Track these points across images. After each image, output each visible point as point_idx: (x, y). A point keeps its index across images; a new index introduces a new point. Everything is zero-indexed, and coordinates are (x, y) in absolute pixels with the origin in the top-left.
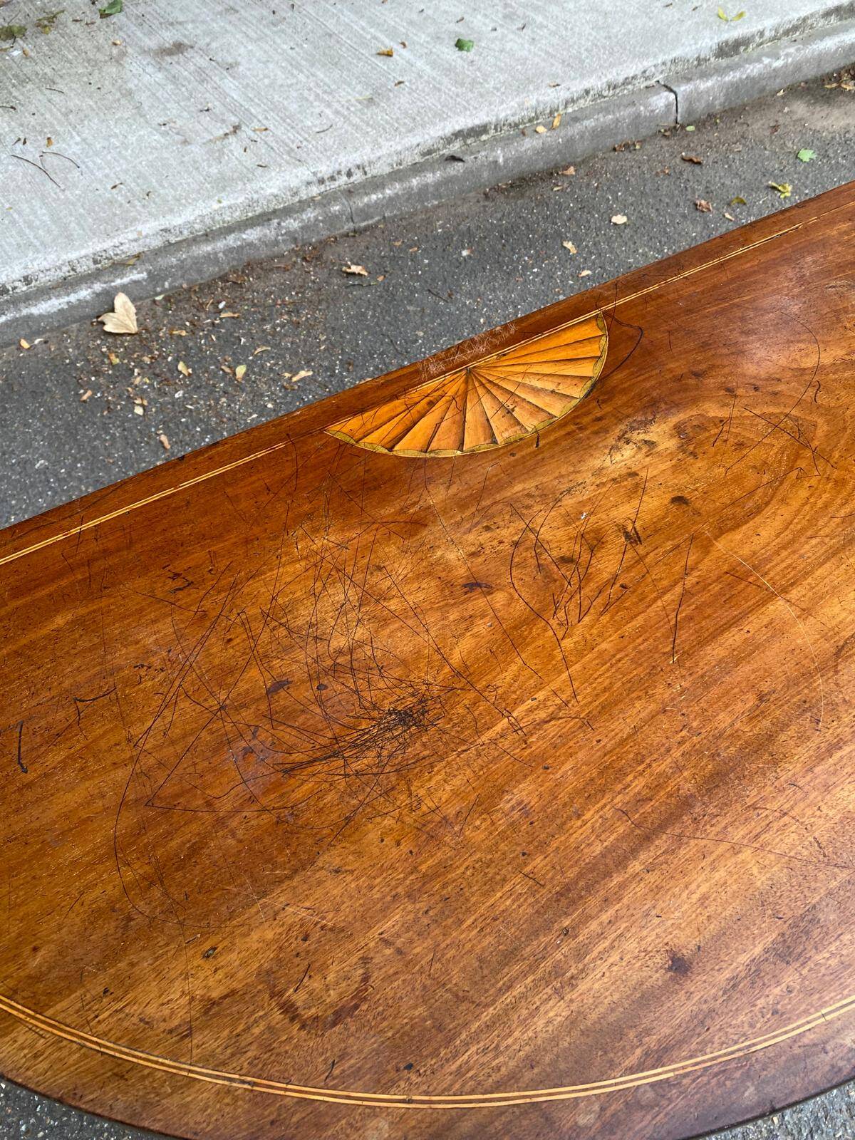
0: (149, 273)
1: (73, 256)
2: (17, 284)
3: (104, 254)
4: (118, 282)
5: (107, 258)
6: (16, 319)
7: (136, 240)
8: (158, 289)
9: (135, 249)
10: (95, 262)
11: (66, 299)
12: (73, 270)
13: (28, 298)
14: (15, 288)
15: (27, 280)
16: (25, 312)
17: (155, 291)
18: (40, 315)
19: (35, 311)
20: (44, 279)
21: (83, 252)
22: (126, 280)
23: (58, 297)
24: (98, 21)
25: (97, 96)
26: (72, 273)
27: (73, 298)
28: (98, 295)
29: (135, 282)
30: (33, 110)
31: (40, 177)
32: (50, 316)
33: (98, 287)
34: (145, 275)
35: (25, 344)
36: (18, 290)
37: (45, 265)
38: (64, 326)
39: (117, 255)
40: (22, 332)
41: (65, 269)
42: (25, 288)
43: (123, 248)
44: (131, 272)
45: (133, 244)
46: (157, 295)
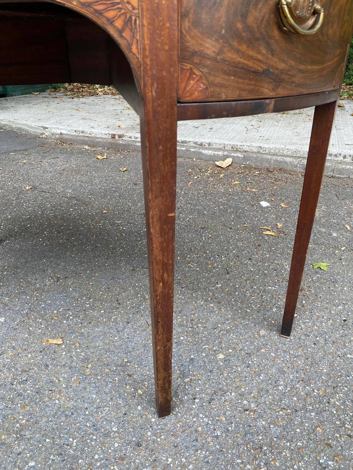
0: (244, 156)
1: (227, 143)
2: (206, 144)
3: (236, 146)
4: (233, 154)
5: (236, 148)
6: (197, 152)
7: (249, 146)
8: (244, 163)
9: (247, 149)
10: (232, 148)
11: (214, 152)
13: (205, 149)
14: (205, 145)
15: (209, 144)
16: (201, 151)
17: (242, 163)
18: (204, 154)
19: (203, 152)
20: (214, 146)
21: (230, 143)
22: (235, 155)
26: (223, 148)
27: (216, 153)
28: (224, 156)
29: (238, 157)
31: (245, 131)
32: (206, 155)
33: (226, 153)
34: (242, 156)
35: (194, 160)
36: (205, 146)
37: (217, 142)
38: (208, 160)
39: (240, 149)
40: (196, 156)
41: (222, 146)
43: (244, 147)
44: (239, 153)
45: (247, 147)
46: (243, 165)
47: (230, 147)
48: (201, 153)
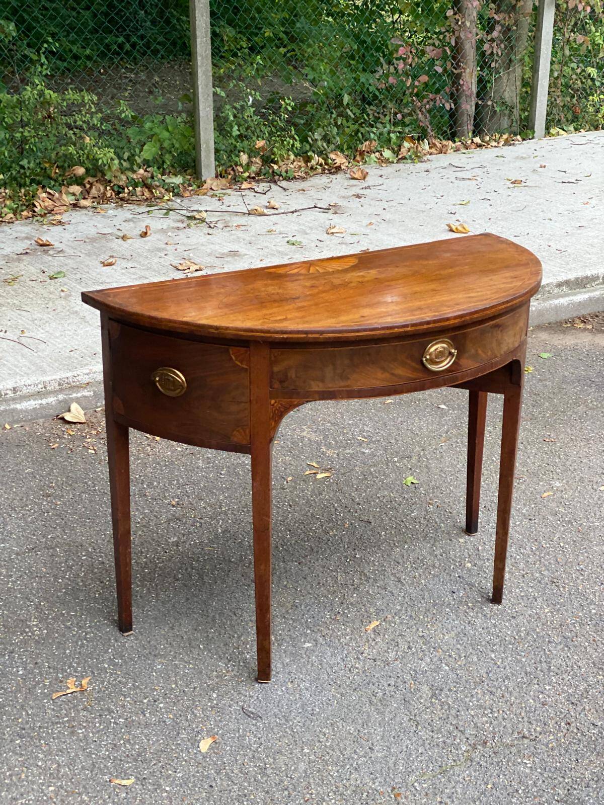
0: (95, 392)
1: (47, 379)
2: (8, 392)
3: (66, 380)
4: (74, 395)
5: (67, 383)
6: (6, 411)
7: (87, 374)
8: (99, 404)
9: (86, 379)
10: (60, 384)
11: (40, 402)
12: (45, 387)
13: (14, 399)
14: (6, 394)
15: (15, 390)
16: (12, 406)
17: (97, 405)
18: (21, 410)
19: (18, 406)
20: (25, 391)
21: (54, 377)
22: (79, 395)
23: (34, 400)
24: (49, 281)
25: (53, 313)
26: (44, 389)
27: (44, 402)
28: (60, 402)
29: (85, 397)
30: (9, 318)
31: (18, 346)
32: (26, 411)
33: (61, 397)
34: (92, 393)
35: (7, 426)
36: (8, 395)
37: (29, 382)
38: (34, 419)
39: (73, 382)
40: (7, 420)
41: (40, 386)
42: (12, 395)
43: (79, 378)
44: (83, 390)
45: (85, 376)
47: (56, 385)
48: (14, 410)
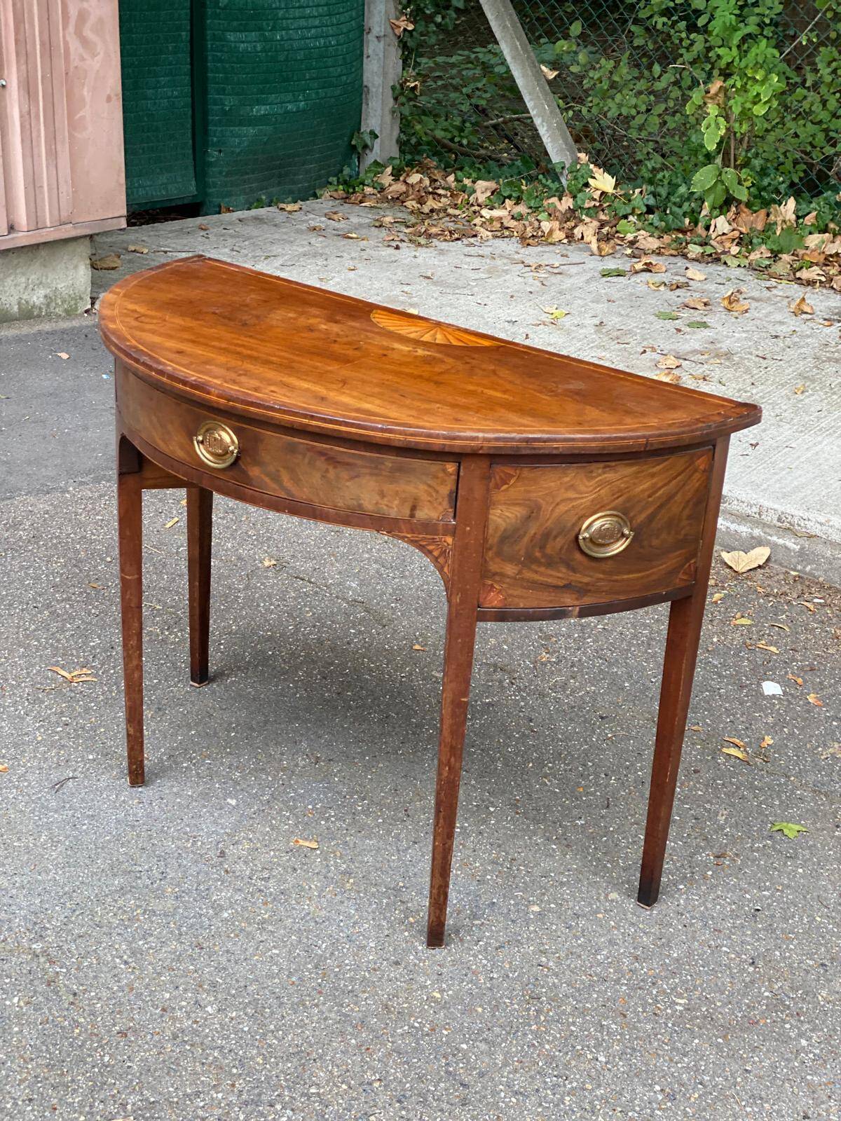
0: (802, 548)
1: (766, 503)
3: (790, 517)
4: (774, 538)
5: (790, 523)
7: (821, 524)
8: (799, 567)
9: (816, 530)
10: (779, 520)
11: (729, 524)
12: (760, 514)
17: (795, 566)
20: (735, 506)
21: (776, 506)
22: (781, 541)
26: (757, 516)
27: (733, 527)
28: (753, 538)
29: (786, 547)
33: (757, 532)
34: (797, 548)
37: (743, 497)
39: (799, 525)
41: (754, 509)
43: (809, 524)
44: (790, 539)
45: (818, 526)
46: (795, 570)
47: (776, 518)
